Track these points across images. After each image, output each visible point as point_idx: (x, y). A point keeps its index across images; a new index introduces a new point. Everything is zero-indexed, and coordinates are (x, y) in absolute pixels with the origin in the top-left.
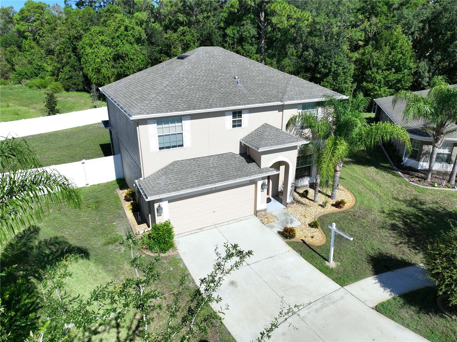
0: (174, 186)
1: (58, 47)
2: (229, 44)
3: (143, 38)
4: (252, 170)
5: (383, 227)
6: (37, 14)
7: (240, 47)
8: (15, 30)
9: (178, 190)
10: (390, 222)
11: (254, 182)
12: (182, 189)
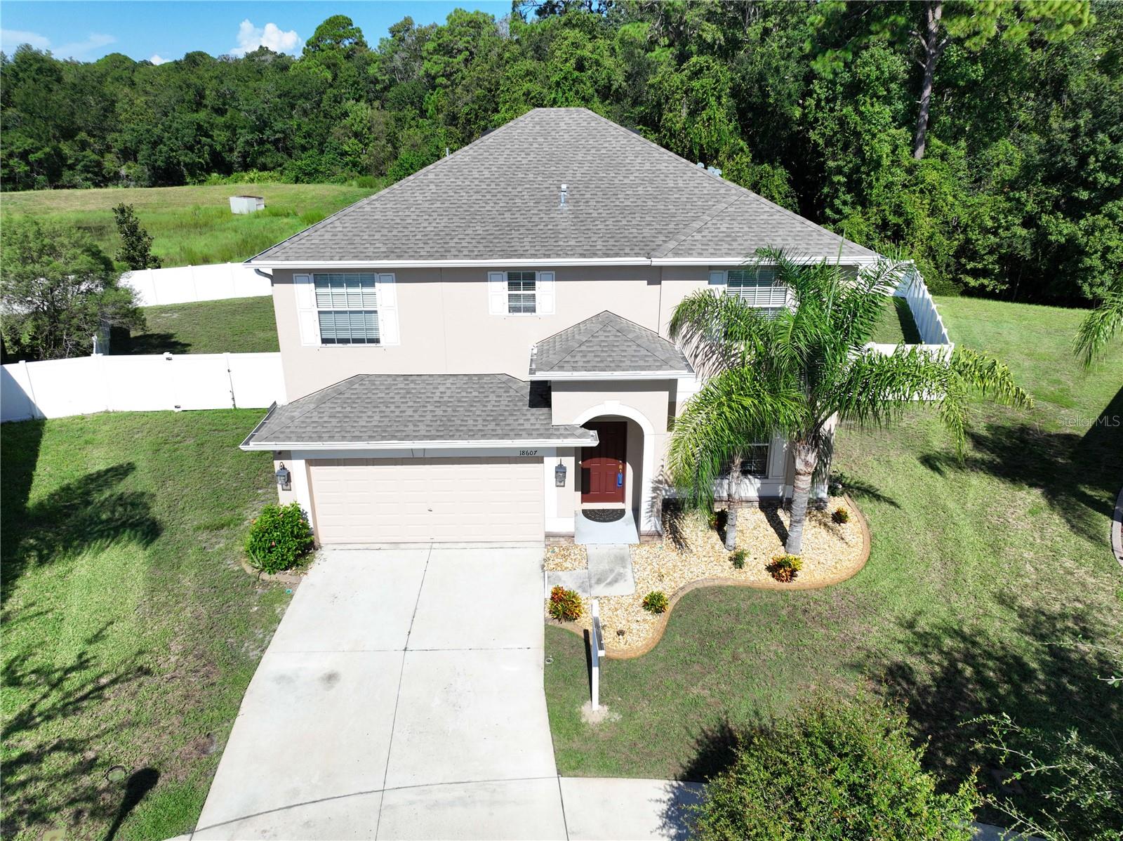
0: (319, 429)
1: (466, 109)
2: (819, 101)
3: (614, 87)
4: (527, 426)
5: (858, 667)
6: (465, 39)
7: (850, 108)
8: (422, 73)
9: (320, 438)
10: (898, 655)
11: (531, 457)
12: (331, 438)
